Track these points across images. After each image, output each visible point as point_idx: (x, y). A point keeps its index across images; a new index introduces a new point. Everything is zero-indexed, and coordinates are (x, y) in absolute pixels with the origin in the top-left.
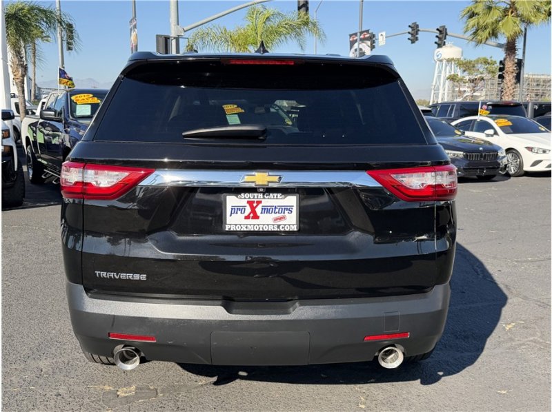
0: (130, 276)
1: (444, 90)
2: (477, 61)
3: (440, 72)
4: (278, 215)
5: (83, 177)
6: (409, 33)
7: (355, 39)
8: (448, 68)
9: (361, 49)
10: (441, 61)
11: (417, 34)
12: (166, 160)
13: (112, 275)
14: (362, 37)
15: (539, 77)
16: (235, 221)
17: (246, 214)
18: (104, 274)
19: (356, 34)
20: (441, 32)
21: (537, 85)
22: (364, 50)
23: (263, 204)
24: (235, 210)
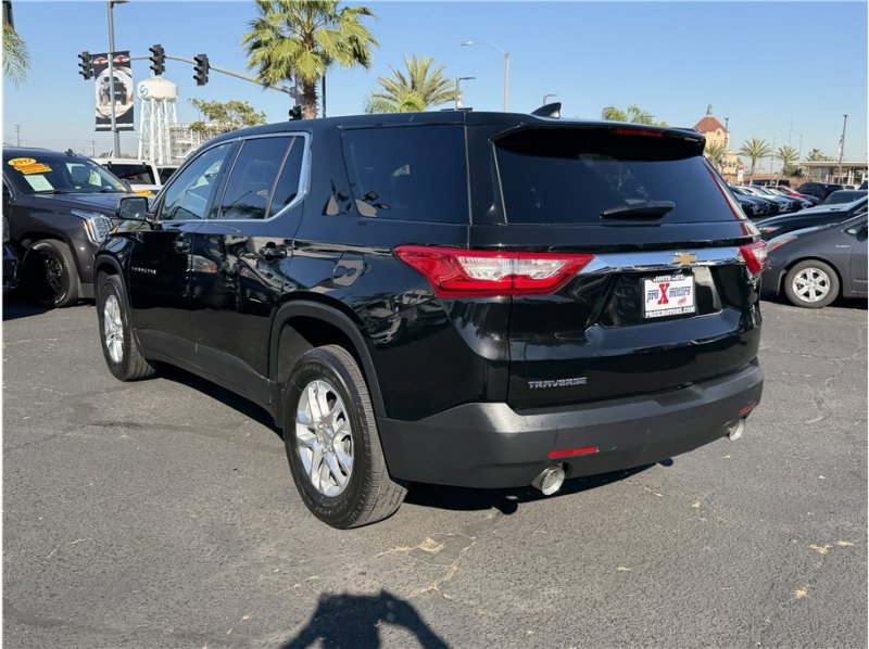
0: (570, 381)
2: (230, 106)
3: (148, 115)
4: (681, 298)
6: (151, 59)
7: (103, 62)
8: (159, 110)
9: (116, 79)
10: (148, 99)
11: (163, 62)
13: (548, 383)
14: (116, 60)
18: (539, 384)
19: (105, 56)
20: (200, 63)
22: (121, 80)
24: (653, 294)
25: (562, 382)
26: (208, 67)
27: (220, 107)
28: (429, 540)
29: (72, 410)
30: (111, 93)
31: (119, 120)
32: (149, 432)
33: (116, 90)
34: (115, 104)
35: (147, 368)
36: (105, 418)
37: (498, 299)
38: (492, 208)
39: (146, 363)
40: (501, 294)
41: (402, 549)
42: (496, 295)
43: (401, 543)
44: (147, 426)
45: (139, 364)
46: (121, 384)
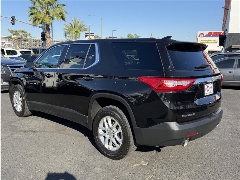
4: (211, 90)
20: (13, 18)
25: (190, 115)
26: (15, 20)
27: (17, 31)
28: (142, 162)
29: (10, 128)
32: (39, 133)
35: (30, 113)
36: (22, 130)
37: (171, 92)
38: (170, 67)
39: (29, 111)
40: (172, 91)
41: (137, 165)
42: (170, 91)
43: (136, 163)
44: (38, 132)
45: (27, 111)
46: (21, 118)
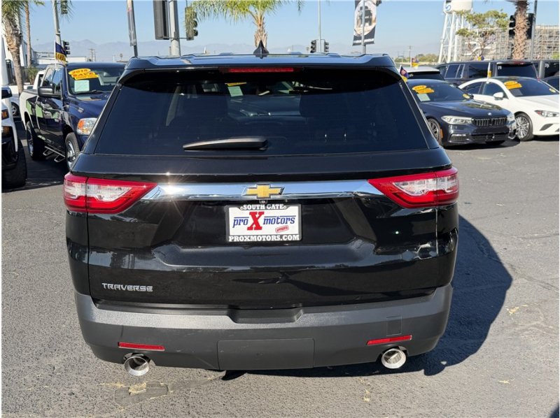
0: (137, 288)
1: (454, 44)
2: (487, 15)
3: (449, 25)
4: (280, 225)
5: (86, 192)
8: (458, 20)
9: (366, 7)
10: (450, 13)
12: (168, 174)
13: (119, 286)
15: (551, 28)
16: (238, 232)
17: (249, 225)
18: (111, 286)
21: (550, 37)
22: (369, 7)
23: (265, 215)
24: (238, 221)
27: (480, 16)
30: (363, 18)
31: (366, 37)
33: (366, 15)
34: (364, 25)
